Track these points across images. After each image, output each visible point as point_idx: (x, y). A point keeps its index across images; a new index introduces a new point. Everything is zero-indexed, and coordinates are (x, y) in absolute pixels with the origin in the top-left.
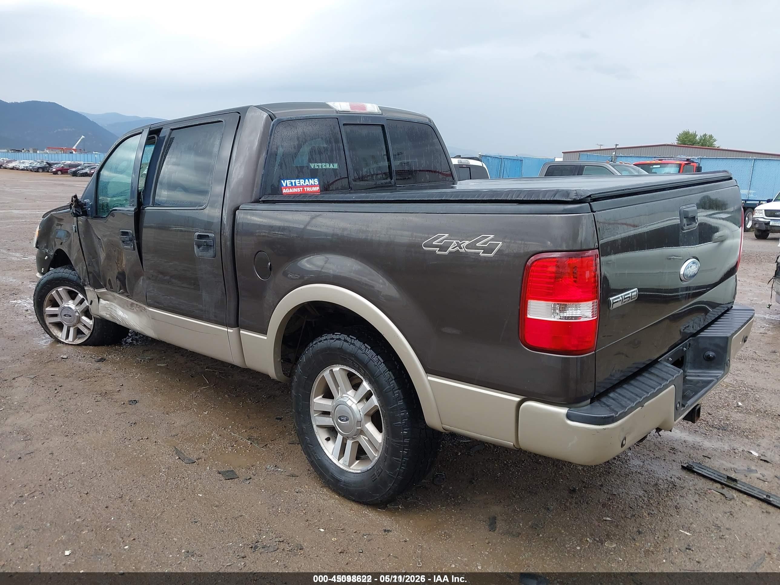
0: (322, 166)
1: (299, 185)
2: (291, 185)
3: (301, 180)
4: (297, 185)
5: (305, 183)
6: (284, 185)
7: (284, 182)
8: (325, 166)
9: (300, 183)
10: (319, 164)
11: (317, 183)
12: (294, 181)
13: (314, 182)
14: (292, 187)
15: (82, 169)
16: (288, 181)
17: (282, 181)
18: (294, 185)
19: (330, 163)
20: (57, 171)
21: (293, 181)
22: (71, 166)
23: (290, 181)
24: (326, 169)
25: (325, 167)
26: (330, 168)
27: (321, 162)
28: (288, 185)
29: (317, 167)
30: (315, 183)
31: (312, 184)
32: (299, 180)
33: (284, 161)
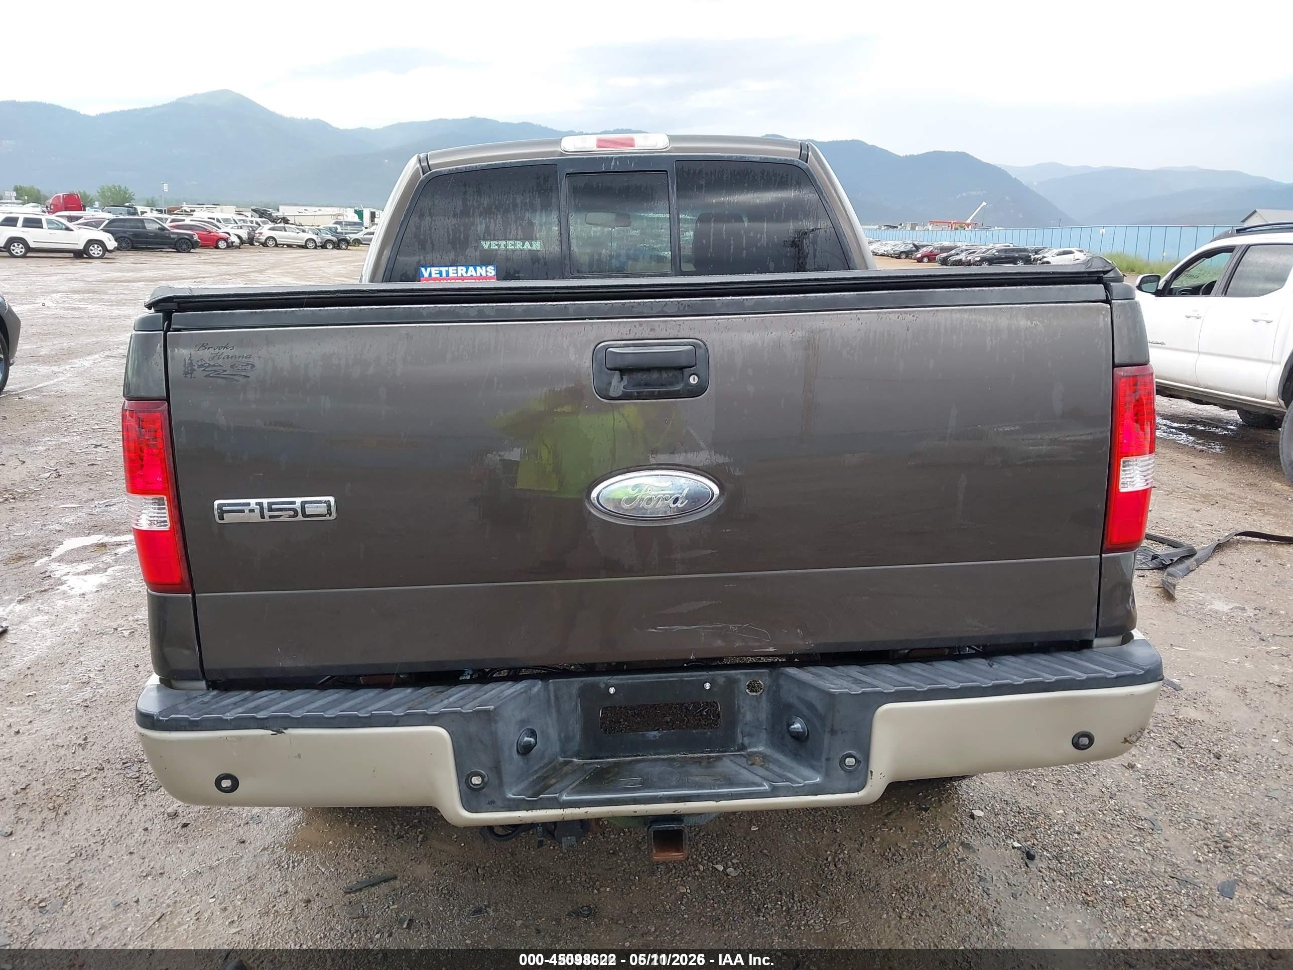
0: (506, 246)
1: (456, 275)
2: (438, 275)
3: (460, 268)
4: (451, 275)
5: (467, 272)
6: (426, 275)
7: (426, 270)
8: (514, 245)
9: (457, 273)
10: (500, 242)
11: (493, 273)
12: (446, 268)
13: (487, 271)
14: (441, 278)
15: (957, 254)
16: (433, 269)
17: (423, 269)
18: (444, 275)
19: (523, 240)
20: (923, 257)
21: (444, 269)
22: (944, 249)
23: (437, 268)
24: (513, 251)
25: (513, 247)
26: (523, 250)
27: (505, 239)
28: (433, 275)
29: (497, 247)
30: (488, 274)
31: (481, 275)
32: (455, 268)
33: (431, 238)
